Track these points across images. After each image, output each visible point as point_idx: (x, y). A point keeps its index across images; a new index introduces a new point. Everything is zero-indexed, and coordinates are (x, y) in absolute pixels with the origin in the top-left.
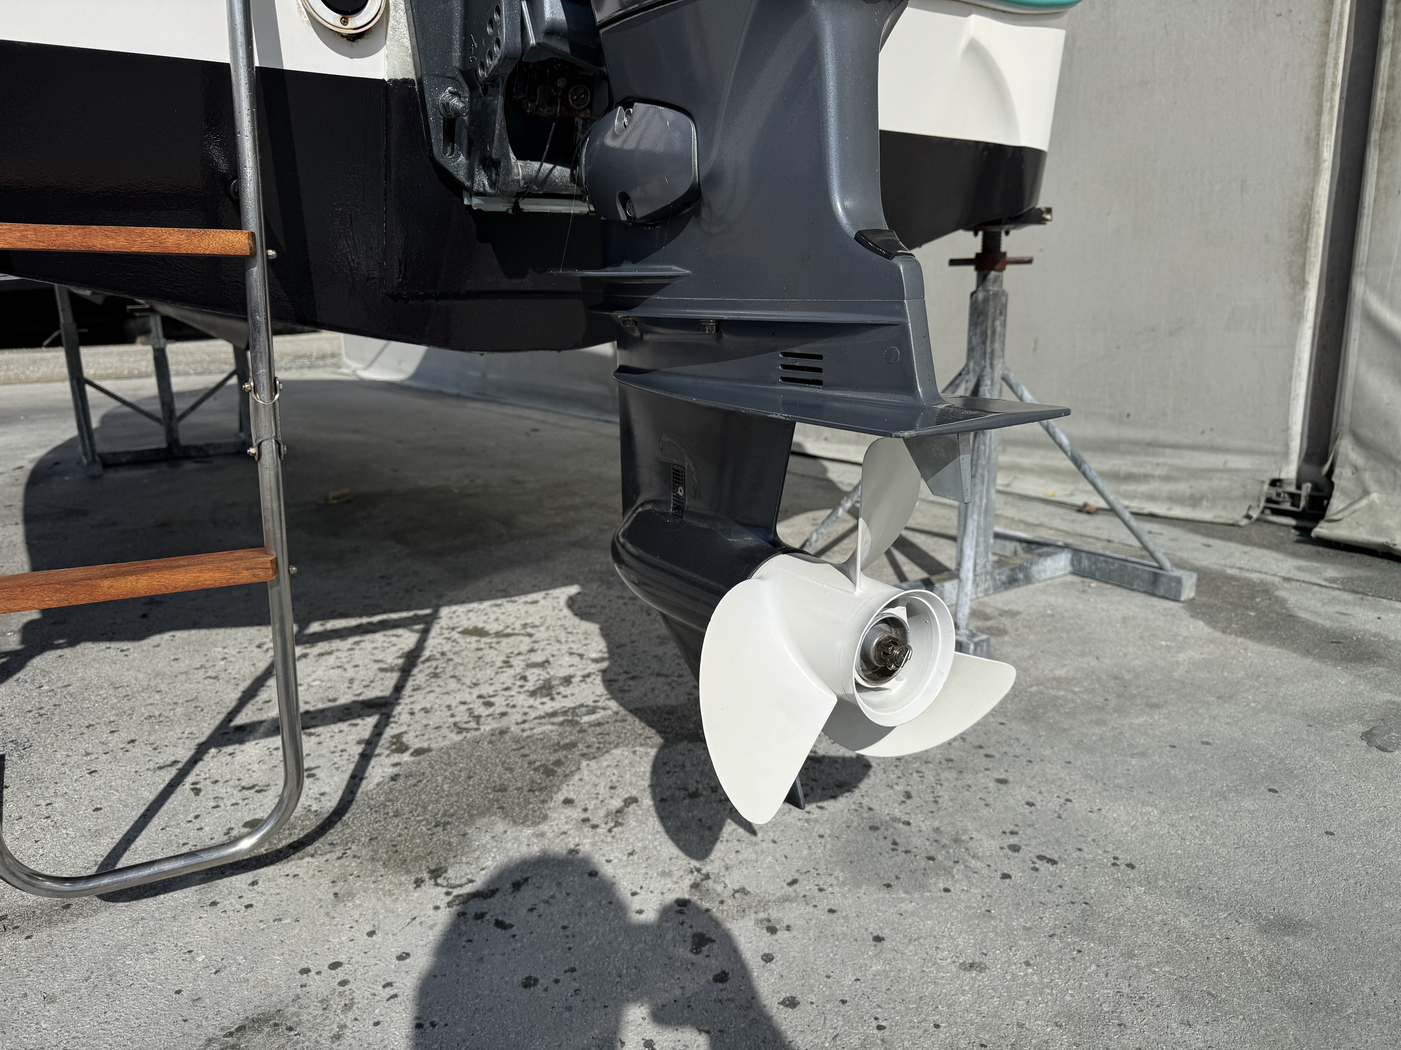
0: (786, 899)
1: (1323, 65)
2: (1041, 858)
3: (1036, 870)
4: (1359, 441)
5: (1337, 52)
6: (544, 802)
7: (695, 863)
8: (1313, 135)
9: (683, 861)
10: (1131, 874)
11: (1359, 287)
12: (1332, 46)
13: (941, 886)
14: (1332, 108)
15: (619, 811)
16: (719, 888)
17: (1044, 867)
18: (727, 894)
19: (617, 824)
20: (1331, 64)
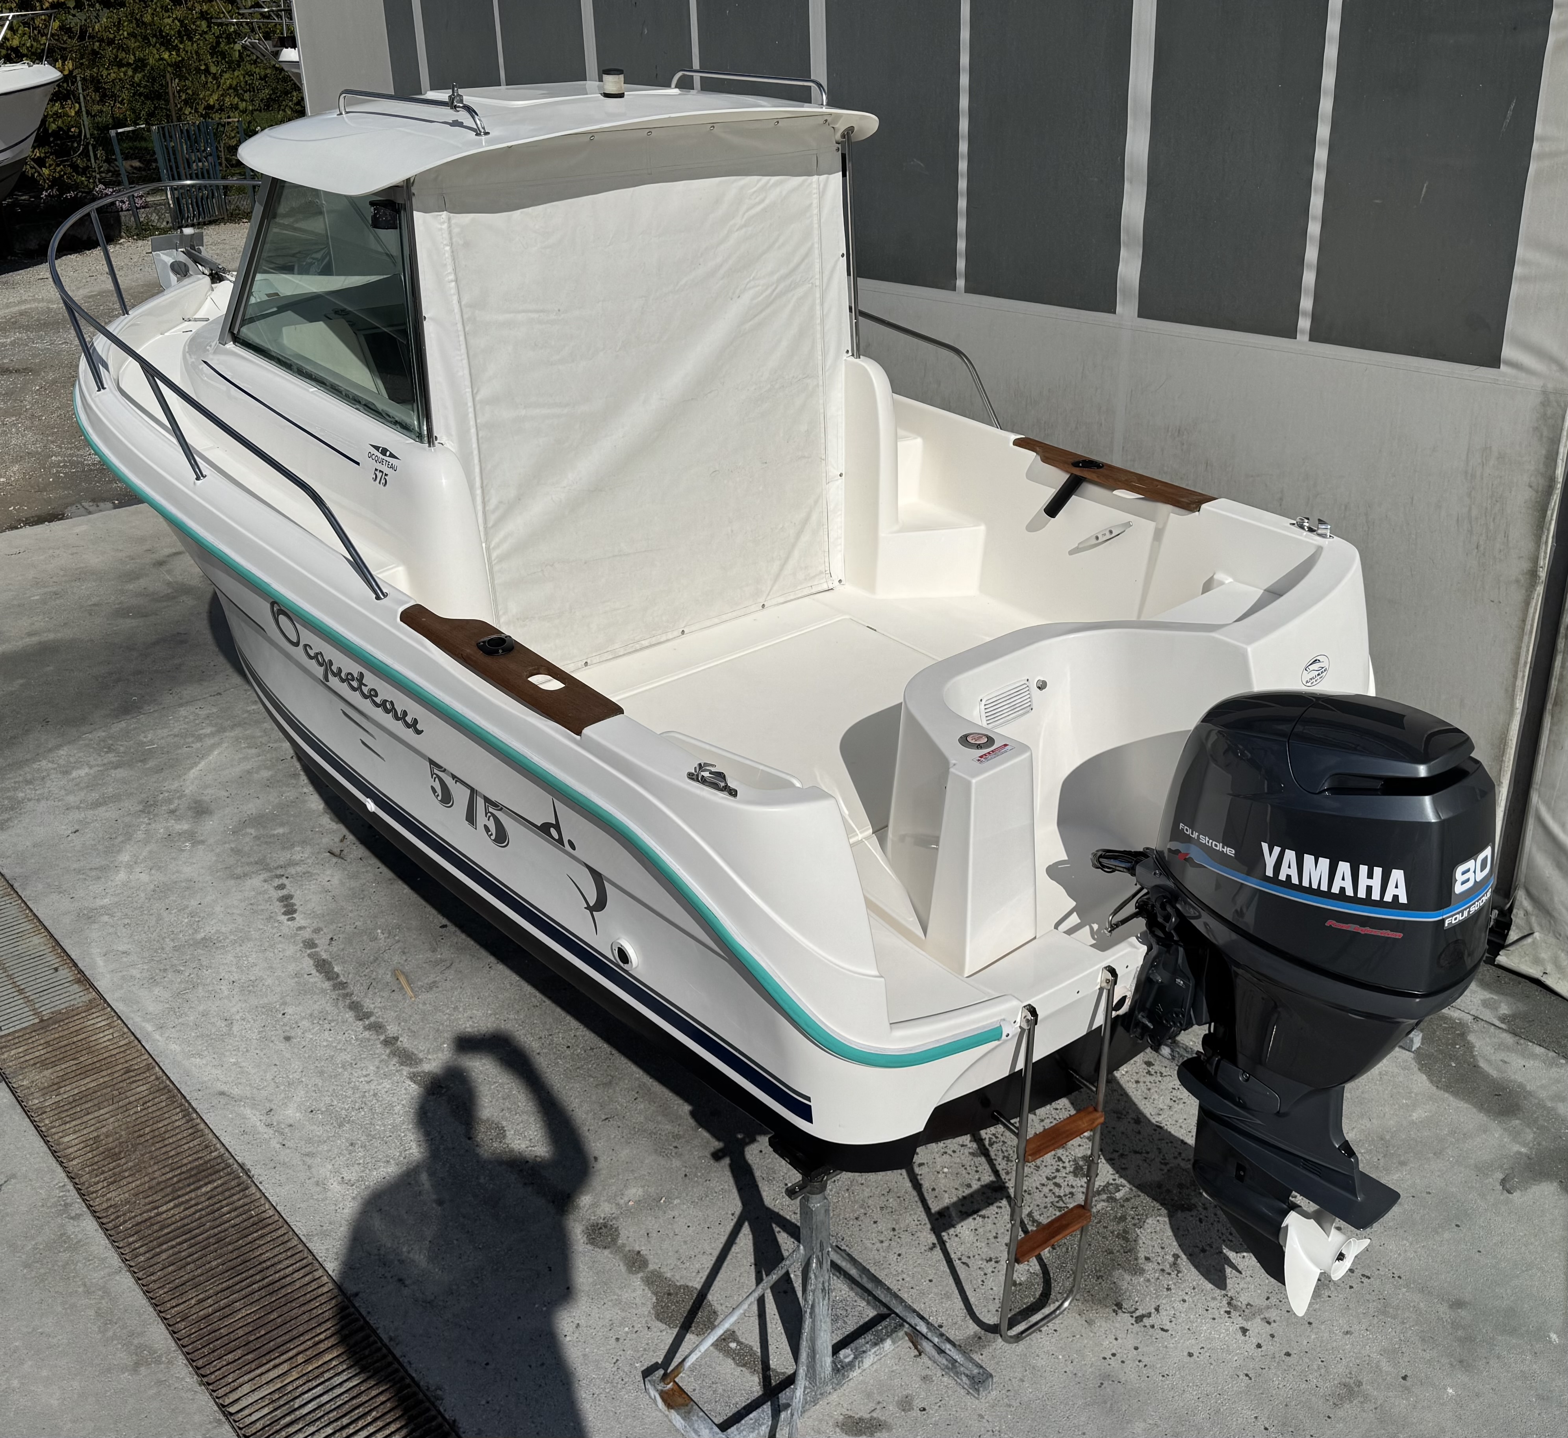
0: (1268, 1307)
1: (1519, 648)
2: (1363, 1275)
3: (1362, 1282)
4: (1529, 894)
5: (1529, 643)
6: (1136, 1259)
7: (1223, 1292)
8: (1510, 689)
9: (1218, 1292)
10: (1401, 1281)
11: (1535, 798)
12: (1526, 638)
13: (1327, 1294)
14: (1524, 676)
15: (1175, 1264)
16: (1239, 1304)
17: (1365, 1280)
18: (1244, 1307)
19: (1179, 1272)
20: (1524, 649)
